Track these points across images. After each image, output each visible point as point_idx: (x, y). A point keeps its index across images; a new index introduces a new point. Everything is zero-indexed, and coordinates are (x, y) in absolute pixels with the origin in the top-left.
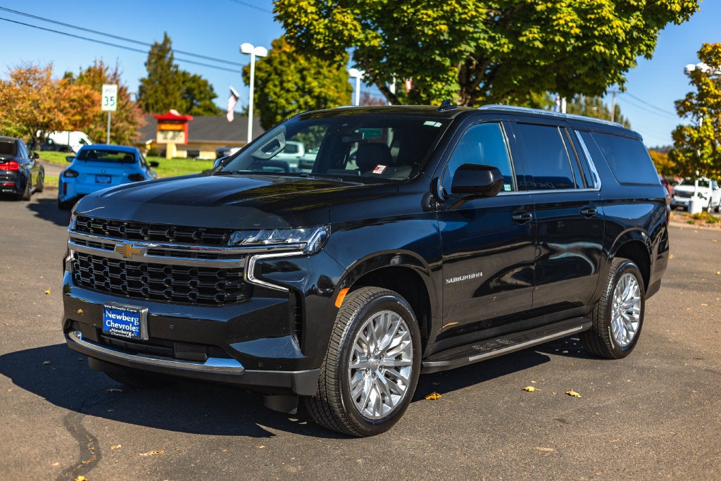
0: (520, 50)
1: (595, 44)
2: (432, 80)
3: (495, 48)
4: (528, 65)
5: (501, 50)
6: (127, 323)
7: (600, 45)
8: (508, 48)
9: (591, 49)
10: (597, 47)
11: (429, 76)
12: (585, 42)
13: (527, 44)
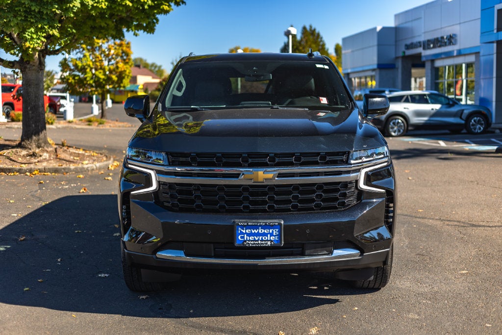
0: (113, 7)
1: (163, 4)
2: (49, 28)
3: (95, 5)
4: (106, 17)
5: (100, 6)
6: (265, 235)
7: (166, 5)
8: (105, 5)
9: (160, 8)
10: (164, 6)
11: (46, 25)
12: (156, 2)
13: (120, 3)
